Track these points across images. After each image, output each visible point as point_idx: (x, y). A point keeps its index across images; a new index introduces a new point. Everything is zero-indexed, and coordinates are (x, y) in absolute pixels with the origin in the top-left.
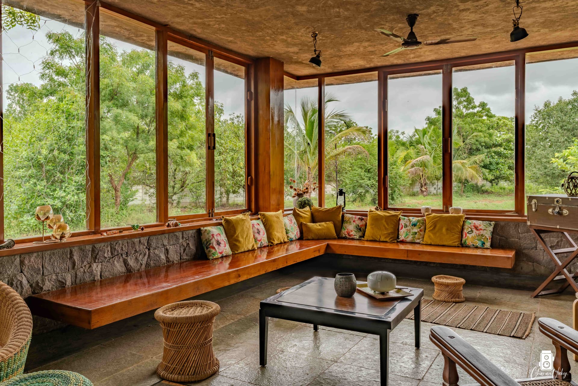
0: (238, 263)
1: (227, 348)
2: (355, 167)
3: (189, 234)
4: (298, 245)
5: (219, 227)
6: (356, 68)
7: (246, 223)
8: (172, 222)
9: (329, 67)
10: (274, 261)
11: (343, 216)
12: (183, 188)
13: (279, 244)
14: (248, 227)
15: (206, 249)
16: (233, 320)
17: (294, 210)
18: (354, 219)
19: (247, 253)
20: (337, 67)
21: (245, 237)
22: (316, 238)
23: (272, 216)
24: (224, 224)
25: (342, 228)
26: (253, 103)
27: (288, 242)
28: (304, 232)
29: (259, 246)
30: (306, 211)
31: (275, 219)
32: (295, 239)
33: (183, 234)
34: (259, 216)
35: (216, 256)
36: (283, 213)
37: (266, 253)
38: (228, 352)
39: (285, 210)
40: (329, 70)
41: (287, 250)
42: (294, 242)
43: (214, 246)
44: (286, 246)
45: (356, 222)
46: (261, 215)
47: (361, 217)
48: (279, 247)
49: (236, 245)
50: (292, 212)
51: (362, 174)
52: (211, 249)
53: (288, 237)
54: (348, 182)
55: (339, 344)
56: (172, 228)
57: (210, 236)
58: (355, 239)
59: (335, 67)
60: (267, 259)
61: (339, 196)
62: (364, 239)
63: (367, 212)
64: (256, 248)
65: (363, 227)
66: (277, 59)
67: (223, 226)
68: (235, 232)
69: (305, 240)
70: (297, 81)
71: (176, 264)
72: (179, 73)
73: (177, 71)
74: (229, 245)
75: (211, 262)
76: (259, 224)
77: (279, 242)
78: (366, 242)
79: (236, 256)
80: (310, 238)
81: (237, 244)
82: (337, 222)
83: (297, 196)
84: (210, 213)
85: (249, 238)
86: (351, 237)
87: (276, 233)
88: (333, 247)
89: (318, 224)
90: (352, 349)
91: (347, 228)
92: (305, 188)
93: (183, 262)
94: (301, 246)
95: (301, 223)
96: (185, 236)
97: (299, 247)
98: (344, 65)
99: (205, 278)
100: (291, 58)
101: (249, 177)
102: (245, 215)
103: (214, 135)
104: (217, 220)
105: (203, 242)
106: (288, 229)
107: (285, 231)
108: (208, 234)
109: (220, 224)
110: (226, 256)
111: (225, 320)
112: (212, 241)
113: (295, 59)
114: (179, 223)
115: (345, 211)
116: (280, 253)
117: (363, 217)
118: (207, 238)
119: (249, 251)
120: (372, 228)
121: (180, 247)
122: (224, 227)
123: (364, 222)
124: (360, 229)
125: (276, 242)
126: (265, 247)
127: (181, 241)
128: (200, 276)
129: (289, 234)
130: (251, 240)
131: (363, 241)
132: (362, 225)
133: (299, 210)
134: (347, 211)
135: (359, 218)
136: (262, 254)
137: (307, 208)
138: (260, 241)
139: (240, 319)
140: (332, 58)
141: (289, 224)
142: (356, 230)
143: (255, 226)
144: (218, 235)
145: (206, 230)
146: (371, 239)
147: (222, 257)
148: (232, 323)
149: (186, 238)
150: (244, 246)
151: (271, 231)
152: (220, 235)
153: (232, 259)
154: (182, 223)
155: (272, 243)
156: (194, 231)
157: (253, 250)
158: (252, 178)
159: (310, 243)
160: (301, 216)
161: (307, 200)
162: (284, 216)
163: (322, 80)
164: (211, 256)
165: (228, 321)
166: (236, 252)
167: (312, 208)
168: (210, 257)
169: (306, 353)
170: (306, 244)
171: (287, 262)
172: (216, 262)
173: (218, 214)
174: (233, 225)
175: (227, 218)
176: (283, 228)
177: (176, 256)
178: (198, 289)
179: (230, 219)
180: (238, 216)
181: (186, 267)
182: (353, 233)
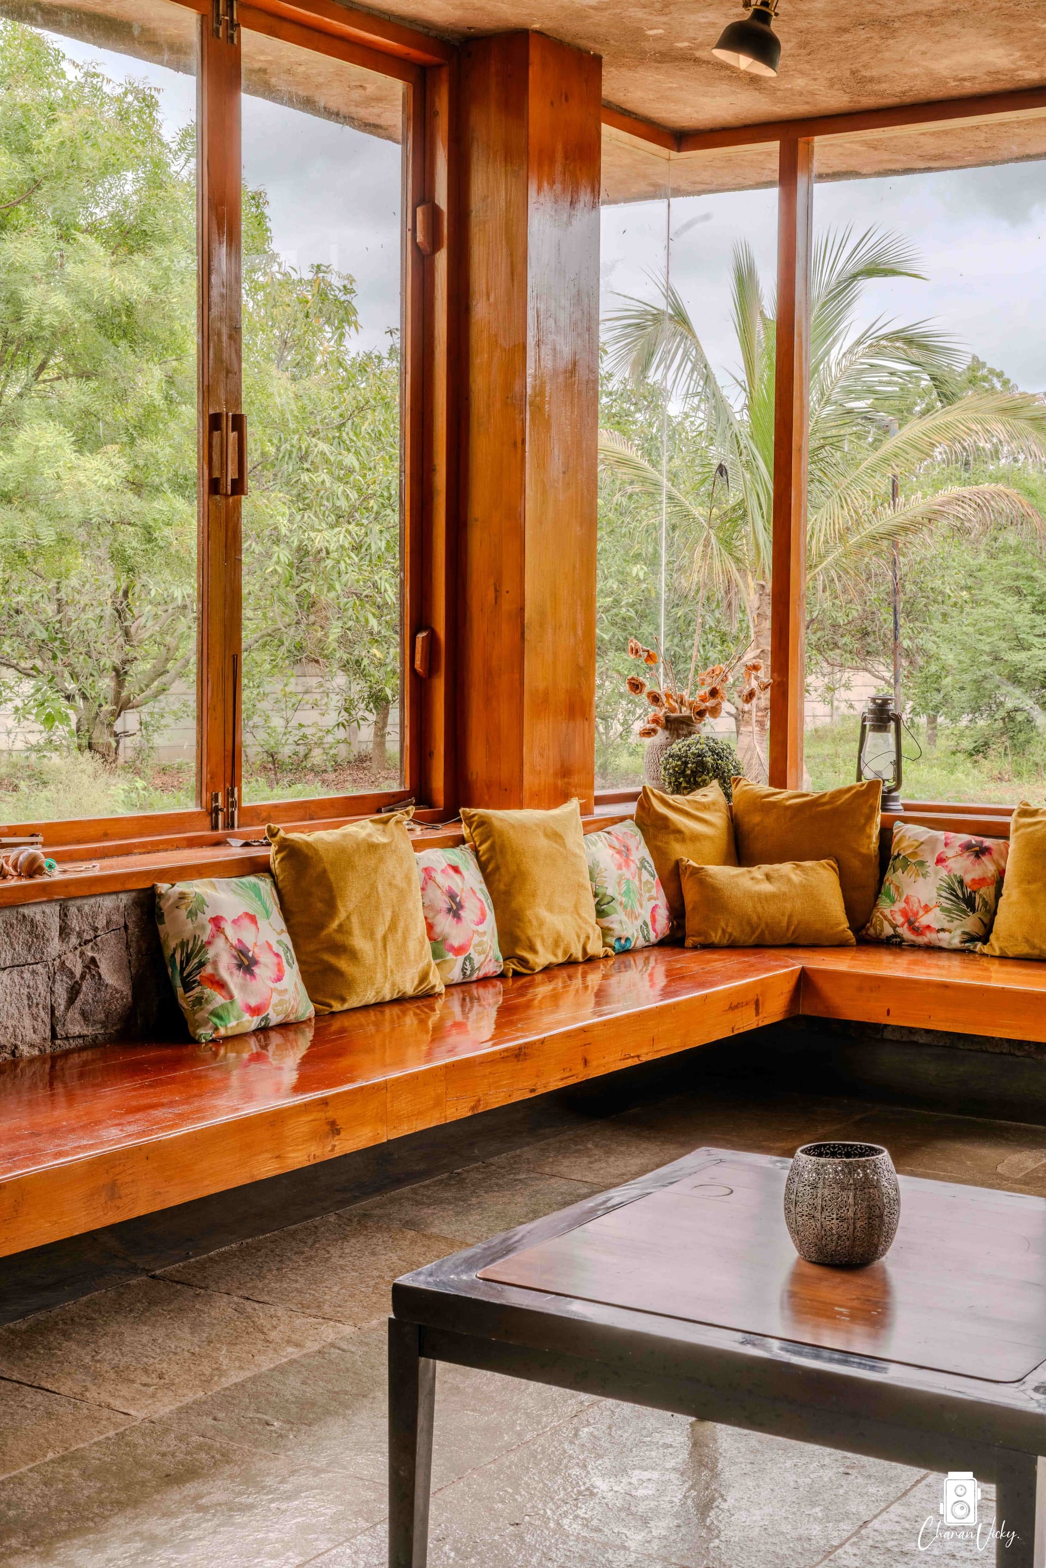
0: (344, 1062)
1: (243, 1499)
2: (989, 589)
3: (95, 916)
4: (660, 971)
5: (252, 879)
6: (969, 88)
7: (391, 864)
8: (13, 853)
9: (831, 83)
10: (520, 1054)
11: (886, 835)
12: (164, 679)
13: (561, 965)
14: (399, 881)
15: (180, 990)
16: (297, 1345)
17: (642, 799)
18: (941, 848)
19: (396, 1010)
20: (871, 80)
21: (380, 931)
22: (751, 941)
23: (523, 828)
24: (275, 866)
25: (878, 892)
26: (442, 259)
27: (607, 956)
28: (689, 907)
29: (456, 975)
30: (705, 807)
31: (542, 843)
32: (641, 942)
33: (64, 915)
34: (464, 830)
35: (233, 1023)
36: (585, 810)
37: (493, 1013)
38: (238, 1519)
39: (600, 801)
40: (835, 100)
41: (601, 996)
42: (640, 959)
43: (225, 974)
44: (594, 979)
45: (950, 863)
46: (469, 820)
47: (974, 839)
48: (559, 983)
49: (339, 973)
50: (631, 808)
51: (1019, 619)
52: (208, 991)
53: (606, 932)
54: (950, 658)
55: (813, 1496)
56: (13, 882)
57: (203, 927)
58: (941, 949)
59: (863, 81)
60: (496, 1039)
61: (870, 735)
62: (986, 949)
63: (1009, 813)
64: (440, 988)
65: (987, 892)
66: (568, 39)
67: (273, 876)
68: (331, 906)
69: (695, 948)
70: (674, 154)
71: (32, 1060)
72: (135, 126)
73: (123, 116)
74: (302, 972)
75: (205, 1053)
76: (456, 870)
77: (561, 959)
78: (995, 967)
79: (336, 1025)
80: (716, 937)
81: (342, 964)
82: (856, 863)
83: (666, 728)
84: (216, 810)
85: (405, 939)
86: (921, 940)
87: (543, 913)
88: (827, 988)
89: (759, 871)
90: (876, 1524)
91: (907, 892)
92: (705, 690)
93: (67, 1053)
94: (675, 978)
95: (678, 863)
96: (75, 924)
97: (661, 981)
98: (910, 71)
99: (154, 1137)
100: (637, 34)
101: (421, 636)
102: (385, 822)
103: (238, 423)
104: (247, 845)
105: (168, 953)
106: (610, 892)
107: (592, 902)
108: (192, 914)
109: (258, 867)
110: (284, 1026)
111: (260, 1345)
112: (211, 953)
113: (657, 39)
114: (45, 862)
115: (896, 806)
116: (562, 1014)
117: (988, 842)
118: (187, 935)
119: (401, 1001)
120: (1026, 893)
121: (52, 978)
122: (275, 884)
123: (988, 867)
124: (970, 902)
125: (542, 958)
126: (485, 981)
127: (55, 946)
128: (132, 1129)
129: (614, 917)
130: (412, 946)
131: (985, 962)
132: (981, 881)
133: (670, 798)
134: (907, 808)
135: (967, 847)
136: (472, 1016)
137: (712, 792)
138: (458, 951)
139: (332, 1345)
140: (846, 30)
141: (613, 867)
142: (947, 904)
143: (439, 878)
144: (246, 922)
145: (182, 896)
146: (1024, 949)
147: (263, 1031)
148: (292, 1362)
149: (79, 935)
150: (379, 976)
151: (518, 901)
152: (253, 919)
153: (314, 1043)
154: (61, 858)
155: (523, 961)
156: (124, 899)
157: (425, 997)
158: (432, 638)
159: (719, 962)
160: (678, 832)
161: (713, 751)
162: (592, 827)
163: (801, 146)
164: (205, 1022)
165: (271, 1354)
166: (337, 1007)
167: (735, 791)
168: (201, 1031)
169: (635, 1539)
170: (695, 967)
171: (586, 1062)
172: (232, 1055)
173: (256, 814)
174: (325, 871)
175: (294, 836)
176: (581, 886)
177: (27, 1022)
178: (113, 1191)
179: (308, 844)
180: (350, 829)
181: (81, 1075)
182: (933, 918)
